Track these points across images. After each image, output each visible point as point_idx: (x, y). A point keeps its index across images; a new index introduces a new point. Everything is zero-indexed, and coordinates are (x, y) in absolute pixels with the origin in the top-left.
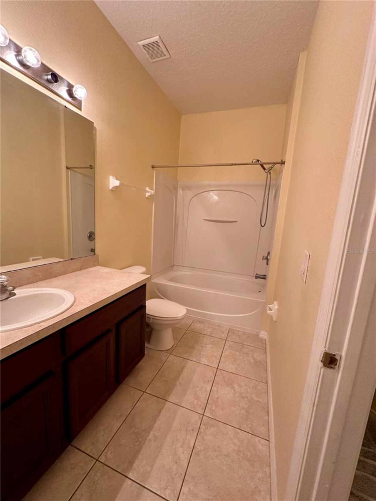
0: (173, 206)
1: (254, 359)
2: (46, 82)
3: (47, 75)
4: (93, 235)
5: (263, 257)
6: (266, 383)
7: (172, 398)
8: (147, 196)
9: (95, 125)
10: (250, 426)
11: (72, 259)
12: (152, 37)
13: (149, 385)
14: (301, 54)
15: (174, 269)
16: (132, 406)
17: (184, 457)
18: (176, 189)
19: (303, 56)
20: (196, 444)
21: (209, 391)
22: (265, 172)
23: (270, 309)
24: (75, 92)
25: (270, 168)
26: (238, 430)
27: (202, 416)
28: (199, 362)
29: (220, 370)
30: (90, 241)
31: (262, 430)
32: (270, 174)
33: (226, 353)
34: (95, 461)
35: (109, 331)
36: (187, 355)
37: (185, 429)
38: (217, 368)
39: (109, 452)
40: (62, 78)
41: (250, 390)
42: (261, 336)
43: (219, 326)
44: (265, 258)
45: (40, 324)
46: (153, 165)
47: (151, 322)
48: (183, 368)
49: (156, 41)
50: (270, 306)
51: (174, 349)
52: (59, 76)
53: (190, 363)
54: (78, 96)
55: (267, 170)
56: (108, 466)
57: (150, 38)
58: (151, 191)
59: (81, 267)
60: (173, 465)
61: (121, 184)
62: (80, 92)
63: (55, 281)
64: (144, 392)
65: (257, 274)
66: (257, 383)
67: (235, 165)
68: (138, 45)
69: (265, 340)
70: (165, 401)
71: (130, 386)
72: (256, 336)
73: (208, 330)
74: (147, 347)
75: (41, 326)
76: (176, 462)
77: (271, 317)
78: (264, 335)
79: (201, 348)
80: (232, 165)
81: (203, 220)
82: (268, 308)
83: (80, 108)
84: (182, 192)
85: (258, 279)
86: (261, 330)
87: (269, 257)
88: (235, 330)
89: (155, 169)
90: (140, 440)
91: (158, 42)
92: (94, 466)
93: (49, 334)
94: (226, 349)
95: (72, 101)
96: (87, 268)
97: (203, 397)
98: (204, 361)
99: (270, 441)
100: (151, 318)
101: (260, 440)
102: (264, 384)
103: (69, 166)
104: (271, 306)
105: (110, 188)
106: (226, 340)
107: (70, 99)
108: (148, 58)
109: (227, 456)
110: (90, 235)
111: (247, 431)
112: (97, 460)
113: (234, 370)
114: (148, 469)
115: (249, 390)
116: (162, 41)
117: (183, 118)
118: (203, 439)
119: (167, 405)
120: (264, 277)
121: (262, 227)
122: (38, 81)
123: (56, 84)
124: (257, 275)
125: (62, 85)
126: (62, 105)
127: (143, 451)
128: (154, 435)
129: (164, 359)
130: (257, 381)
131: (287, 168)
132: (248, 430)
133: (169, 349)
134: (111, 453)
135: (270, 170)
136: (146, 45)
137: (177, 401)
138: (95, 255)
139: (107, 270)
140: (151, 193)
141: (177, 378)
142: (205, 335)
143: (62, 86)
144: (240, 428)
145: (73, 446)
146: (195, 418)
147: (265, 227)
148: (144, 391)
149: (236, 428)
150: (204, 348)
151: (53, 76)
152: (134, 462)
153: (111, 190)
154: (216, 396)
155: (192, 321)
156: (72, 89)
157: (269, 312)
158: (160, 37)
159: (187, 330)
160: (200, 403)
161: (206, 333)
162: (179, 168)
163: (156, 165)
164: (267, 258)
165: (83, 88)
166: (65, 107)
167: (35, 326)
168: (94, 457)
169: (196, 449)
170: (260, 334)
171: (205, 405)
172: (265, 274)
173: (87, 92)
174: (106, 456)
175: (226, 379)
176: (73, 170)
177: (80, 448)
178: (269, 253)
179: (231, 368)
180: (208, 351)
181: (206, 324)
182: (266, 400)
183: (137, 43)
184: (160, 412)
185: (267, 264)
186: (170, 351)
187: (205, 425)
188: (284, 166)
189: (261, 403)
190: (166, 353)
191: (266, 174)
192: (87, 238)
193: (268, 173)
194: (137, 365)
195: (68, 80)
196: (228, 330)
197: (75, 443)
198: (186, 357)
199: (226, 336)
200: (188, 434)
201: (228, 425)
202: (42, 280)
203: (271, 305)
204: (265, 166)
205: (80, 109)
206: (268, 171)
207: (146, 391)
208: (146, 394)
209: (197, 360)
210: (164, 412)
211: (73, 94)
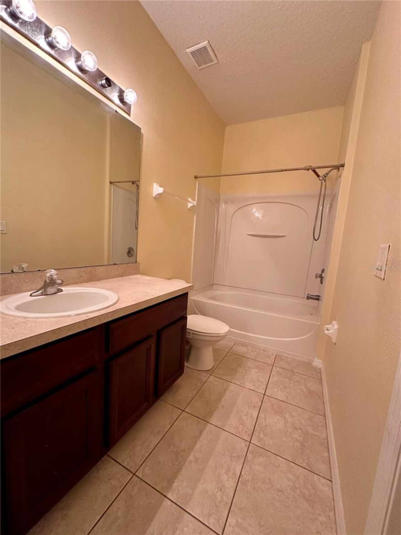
0: (215, 220)
1: (307, 389)
2: (100, 87)
3: (101, 80)
4: (132, 252)
5: (316, 275)
6: (324, 415)
7: (214, 420)
8: (189, 207)
9: (142, 131)
10: (306, 461)
11: (114, 264)
12: (202, 42)
13: (188, 404)
14: (364, 44)
15: (214, 288)
16: (171, 423)
17: (230, 484)
18: (218, 201)
19: (366, 48)
20: (243, 473)
21: (256, 418)
22: (319, 179)
23: (328, 330)
24: (125, 97)
25: (325, 174)
26: (293, 464)
27: (249, 443)
28: (243, 385)
29: (268, 397)
30: (128, 256)
31: (322, 467)
32: (325, 181)
33: (274, 379)
34: (132, 475)
35: (149, 337)
36: (230, 378)
37: (230, 455)
38: (264, 394)
39: (147, 468)
40: (114, 84)
41: (305, 421)
42: (314, 364)
43: (264, 350)
44: (318, 275)
45: (87, 315)
46: (196, 175)
47: (191, 337)
48: (225, 390)
49: (205, 46)
50: (327, 326)
51: (215, 370)
52: (113, 82)
53: (232, 387)
54: (128, 100)
55: (321, 177)
56: (145, 482)
57: (199, 44)
58: (193, 202)
59: (123, 273)
60: (217, 492)
61: (164, 192)
62: (131, 97)
63: (99, 284)
64: (183, 411)
65: (308, 294)
66: (312, 415)
67: (286, 170)
68: (186, 52)
69: (320, 369)
70: (207, 423)
71: (168, 403)
72: (308, 365)
73: (252, 354)
74: (186, 366)
75: (88, 316)
76: (221, 490)
77: (329, 338)
78: (318, 363)
79: (244, 372)
80: (282, 171)
81: (247, 235)
82: (325, 328)
83: (129, 113)
84: (224, 206)
85: (310, 300)
86: (314, 358)
87: (323, 275)
88: (283, 356)
89: (197, 180)
90: (180, 459)
91: (207, 47)
92: (132, 480)
93: (95, 325)
94: (273, 375)
95: (123, 106)
96: (128, 275)
97: (249, 424)
98: (249, 385)
99: (333, 480)
100: (191, 333)
101: (320, 479)
102: (321, 416)
103: (112, 181)
104: (329, 326)
105: (154, 195)
106: (273, 366)
107: (121, 105)
108: (195, 65)
109: (280, 491)
110: (129, 250)
111: (303, 467)
112: (134, 474)
113: (284, 399)
114: (190, 491)
115: (303, 422)
116: (211, 46)
117: (228, 129)
118: (251, 468)
119: (209, 427)
120: (318, 297)
121: (316, 240)
122: (93, 85)
123: (109, 88)
124: (308, 296)
125: (114, 90)
126: (113, 110)
127: (183, 472)
128: (195, 457)
129: (204, 379)
130: (312, 412)
131: (347, 173)
132: (304, 465)
133: (209, 370)
134: (149, 469)
135: (325, 177)
136: (195, 51)
137: (219, 424)
138: (136, 263)
139: (148, 278)
140: (194, 203)
141: (219, 400)
142: (249, 358)
143: (114, 92)
144: (294, 462)
145: (109, 456)
146: (241, 445)
147: (319, 240)
148: (183, 409)
149: (289, 461)
150: (248, 372)
151: (107, 81)
152: (174, 482)
153: (154, 197)
154: (265, 424)
155: (234, 344)
156: (122, 94)
157: (326, 332)
158: (209, 42)
159: (228, 352)
160: (245, 429)
161: (249, 357)
162: (222, 177)
163: (198, 175)
164: (321, 277)
165: (134, 92)
166: (116, 111)
167: (82, 315)
168: (131, 470)
169: (243, 478)
170: (313, 362)
171: (252, 432)
172: (318, 295)
173: (137, 96)
174: (143, 472)
175: (275, 406)
176: (115, 185)
177: (116, 459)
178: (323, 271)
179: (281, 395)
180: (253, 374)
181: (249, 347)
182: (325, 435)
183: (185, 50)
184: (201, 433)
185: (321, 283)
186: (210, 372)
187: (252, 453)
188: (344, 169)
189: (318, 437)
190: (205, 374)
191: (320, 181)
192: (126, 254)
193: (323, 180)
194: (176, 381)
195: (120, 86)
196: (275, 355)
197: (111, 453)
198: (229, 379)
199: (273, 361)
200: (233, 461)
201: (280, 456)
202: (87, 282)
203: (329, 324)
204: (317, 170)
205: (129, 115)
206: (323, 179)
207: (185, 410)
208: (185, 413)
209: (241, 384)
210: (205, 433)
211: (123, 99)
